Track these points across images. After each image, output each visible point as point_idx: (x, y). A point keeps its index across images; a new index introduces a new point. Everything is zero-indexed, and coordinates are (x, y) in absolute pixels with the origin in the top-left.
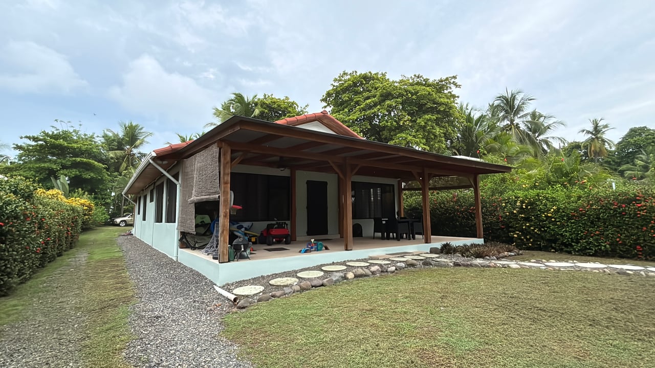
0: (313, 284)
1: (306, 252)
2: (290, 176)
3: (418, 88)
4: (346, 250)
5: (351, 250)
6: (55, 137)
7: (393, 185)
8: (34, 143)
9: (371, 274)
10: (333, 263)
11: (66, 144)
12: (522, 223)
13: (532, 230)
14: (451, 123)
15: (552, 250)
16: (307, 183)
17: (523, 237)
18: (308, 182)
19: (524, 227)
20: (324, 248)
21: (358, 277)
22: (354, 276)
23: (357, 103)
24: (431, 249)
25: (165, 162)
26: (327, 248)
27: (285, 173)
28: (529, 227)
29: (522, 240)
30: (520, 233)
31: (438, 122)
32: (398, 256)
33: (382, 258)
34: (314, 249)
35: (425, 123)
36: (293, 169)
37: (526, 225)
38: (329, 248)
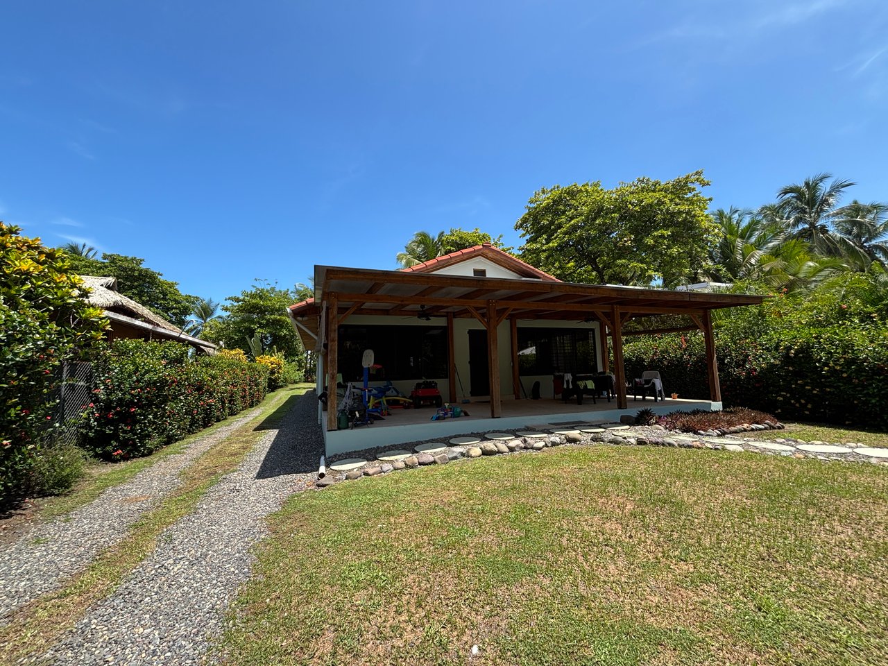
0: (421, 461)
1: (438, 419)
2: (445, 325)
3: (642, 196)
4: (493, 417)
5: (499, 417)
6: (252, 296)
7: (593, 330)
8: (236, 304)
9: (507, 450)
10: (472, 433)
11: (262, 303)
12: (790, 380)
13: (809, 390)
14: (697, 238)
15: (847, 422)
16: (468, 333)
17: (793, 401)
18: (470, 332)
19: (793, 386)
20: (463, 414)
21: (486, 455)
22: (480, 452)
23: (560, 226)
24: (622, 417)
25: (305, 318)
26: (466, 414)
27: (440, 322)
28: (803, 386)
29: (793, 405)
30: (788, 395)
31: (674, 239)
32: (567, 426)
33: (541, 429)
34: (450, 415)
35: (656, 242)
36: (451, 316)
37: (796, 384)
38: (469, 414)
